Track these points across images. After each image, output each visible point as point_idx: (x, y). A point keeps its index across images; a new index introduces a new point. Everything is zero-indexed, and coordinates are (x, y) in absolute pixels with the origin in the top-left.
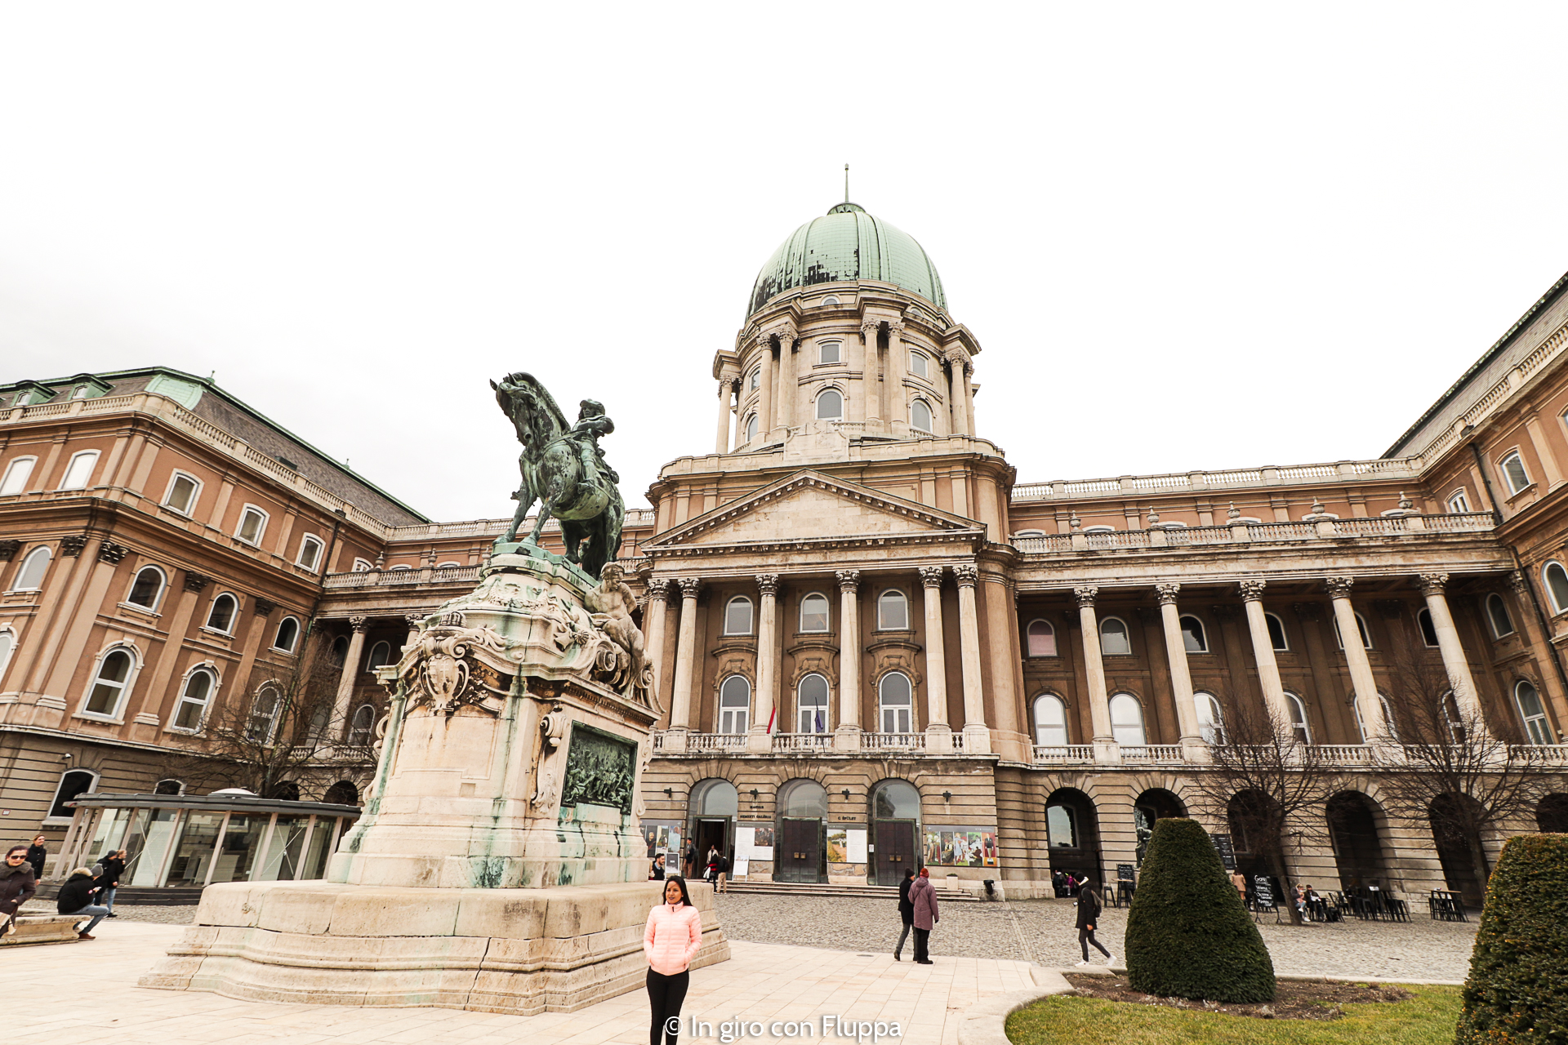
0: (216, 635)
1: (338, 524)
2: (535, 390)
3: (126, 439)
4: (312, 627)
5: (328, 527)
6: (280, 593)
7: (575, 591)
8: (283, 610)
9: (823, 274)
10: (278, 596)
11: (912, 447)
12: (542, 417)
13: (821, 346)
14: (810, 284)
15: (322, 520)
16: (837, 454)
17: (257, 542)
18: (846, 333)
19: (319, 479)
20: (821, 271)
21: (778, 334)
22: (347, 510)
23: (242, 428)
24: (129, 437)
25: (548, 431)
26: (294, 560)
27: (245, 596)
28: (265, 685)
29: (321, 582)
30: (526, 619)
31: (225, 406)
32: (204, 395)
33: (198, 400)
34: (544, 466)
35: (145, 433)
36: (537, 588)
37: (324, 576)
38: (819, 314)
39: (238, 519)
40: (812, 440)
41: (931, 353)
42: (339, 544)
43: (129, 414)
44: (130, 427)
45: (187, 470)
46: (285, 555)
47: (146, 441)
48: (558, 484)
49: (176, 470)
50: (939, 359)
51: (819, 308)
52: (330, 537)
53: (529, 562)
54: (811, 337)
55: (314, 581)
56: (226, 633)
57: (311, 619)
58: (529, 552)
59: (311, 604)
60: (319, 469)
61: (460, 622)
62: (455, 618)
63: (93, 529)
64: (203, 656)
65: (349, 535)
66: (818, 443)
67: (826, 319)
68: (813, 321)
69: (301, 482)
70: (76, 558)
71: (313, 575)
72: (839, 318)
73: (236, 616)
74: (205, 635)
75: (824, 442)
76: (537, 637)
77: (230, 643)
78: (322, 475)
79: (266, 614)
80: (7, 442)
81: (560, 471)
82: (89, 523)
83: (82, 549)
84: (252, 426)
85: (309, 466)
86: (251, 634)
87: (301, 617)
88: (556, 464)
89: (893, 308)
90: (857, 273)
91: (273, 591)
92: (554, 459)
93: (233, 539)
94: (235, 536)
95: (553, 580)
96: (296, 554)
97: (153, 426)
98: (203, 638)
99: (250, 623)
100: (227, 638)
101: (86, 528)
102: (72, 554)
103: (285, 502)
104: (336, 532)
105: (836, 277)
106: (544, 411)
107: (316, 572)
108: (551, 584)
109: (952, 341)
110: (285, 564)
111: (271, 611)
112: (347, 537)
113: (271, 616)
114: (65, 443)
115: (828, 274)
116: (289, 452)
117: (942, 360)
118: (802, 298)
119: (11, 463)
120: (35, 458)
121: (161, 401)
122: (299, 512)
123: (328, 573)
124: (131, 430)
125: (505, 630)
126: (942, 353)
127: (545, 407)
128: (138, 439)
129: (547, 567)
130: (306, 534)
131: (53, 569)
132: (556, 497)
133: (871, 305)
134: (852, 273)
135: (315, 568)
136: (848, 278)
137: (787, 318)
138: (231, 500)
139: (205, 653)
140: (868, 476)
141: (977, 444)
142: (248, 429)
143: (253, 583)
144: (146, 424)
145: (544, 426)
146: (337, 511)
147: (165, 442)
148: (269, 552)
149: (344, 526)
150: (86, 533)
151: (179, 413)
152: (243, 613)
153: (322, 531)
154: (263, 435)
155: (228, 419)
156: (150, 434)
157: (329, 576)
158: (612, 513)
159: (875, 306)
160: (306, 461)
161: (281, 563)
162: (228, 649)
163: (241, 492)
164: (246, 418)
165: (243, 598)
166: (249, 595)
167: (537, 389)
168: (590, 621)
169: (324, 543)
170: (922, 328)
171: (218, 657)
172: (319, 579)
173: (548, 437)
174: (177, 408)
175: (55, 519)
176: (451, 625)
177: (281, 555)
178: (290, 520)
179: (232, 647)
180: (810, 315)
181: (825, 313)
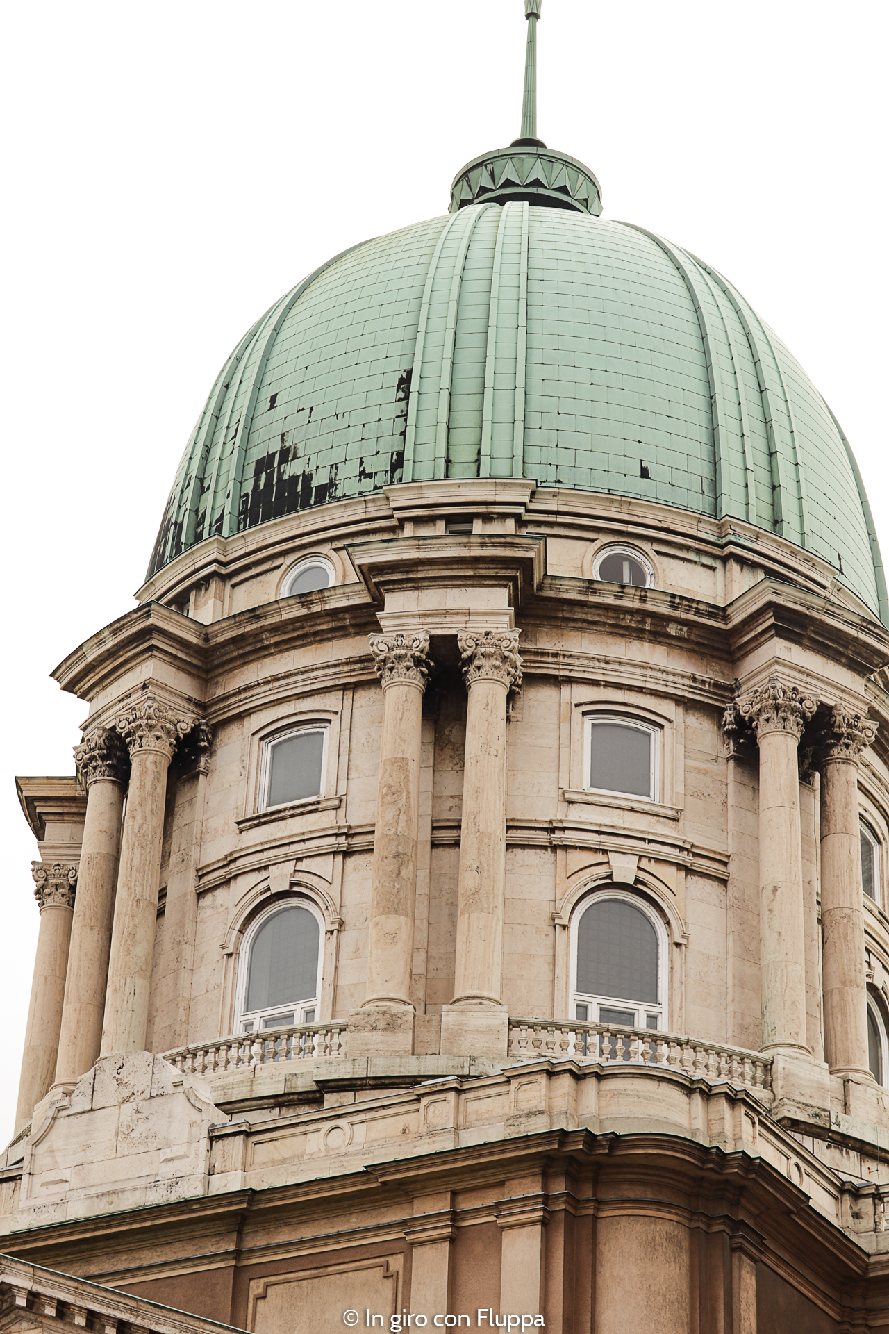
9: (294, 479)
11: (400, 1122)
13: (267, 747)
14: (254, 522)
16: (169, 1170)
18: (345, 687)
20: (293, 469)
21: (124, 727)
38: (257, 634)
40: (105, 1124)
41: (679, 701)
50: (715, 713)
51: (254, 614)
54: (240, 717)
66: (124, 1134)
67: (284, 646)
68: (245, 659)
72: (320, 638)
75: (141, 1128)
89: (477, 581)
90: (398, 462)
105: (332, 484)
109: (757, 642)
115: (308, 478)
117: (729, 716)
118: (224, 578)
126: (730, 691)
133: (399, 585)
134: (384, 463)
136: (367, 484)
137: (149, 669)
140: (261, 1241)
141: (609, 1085)
159: (415, 584)
170: (628, 621)
180: (233, 641)
181: (276, 629)
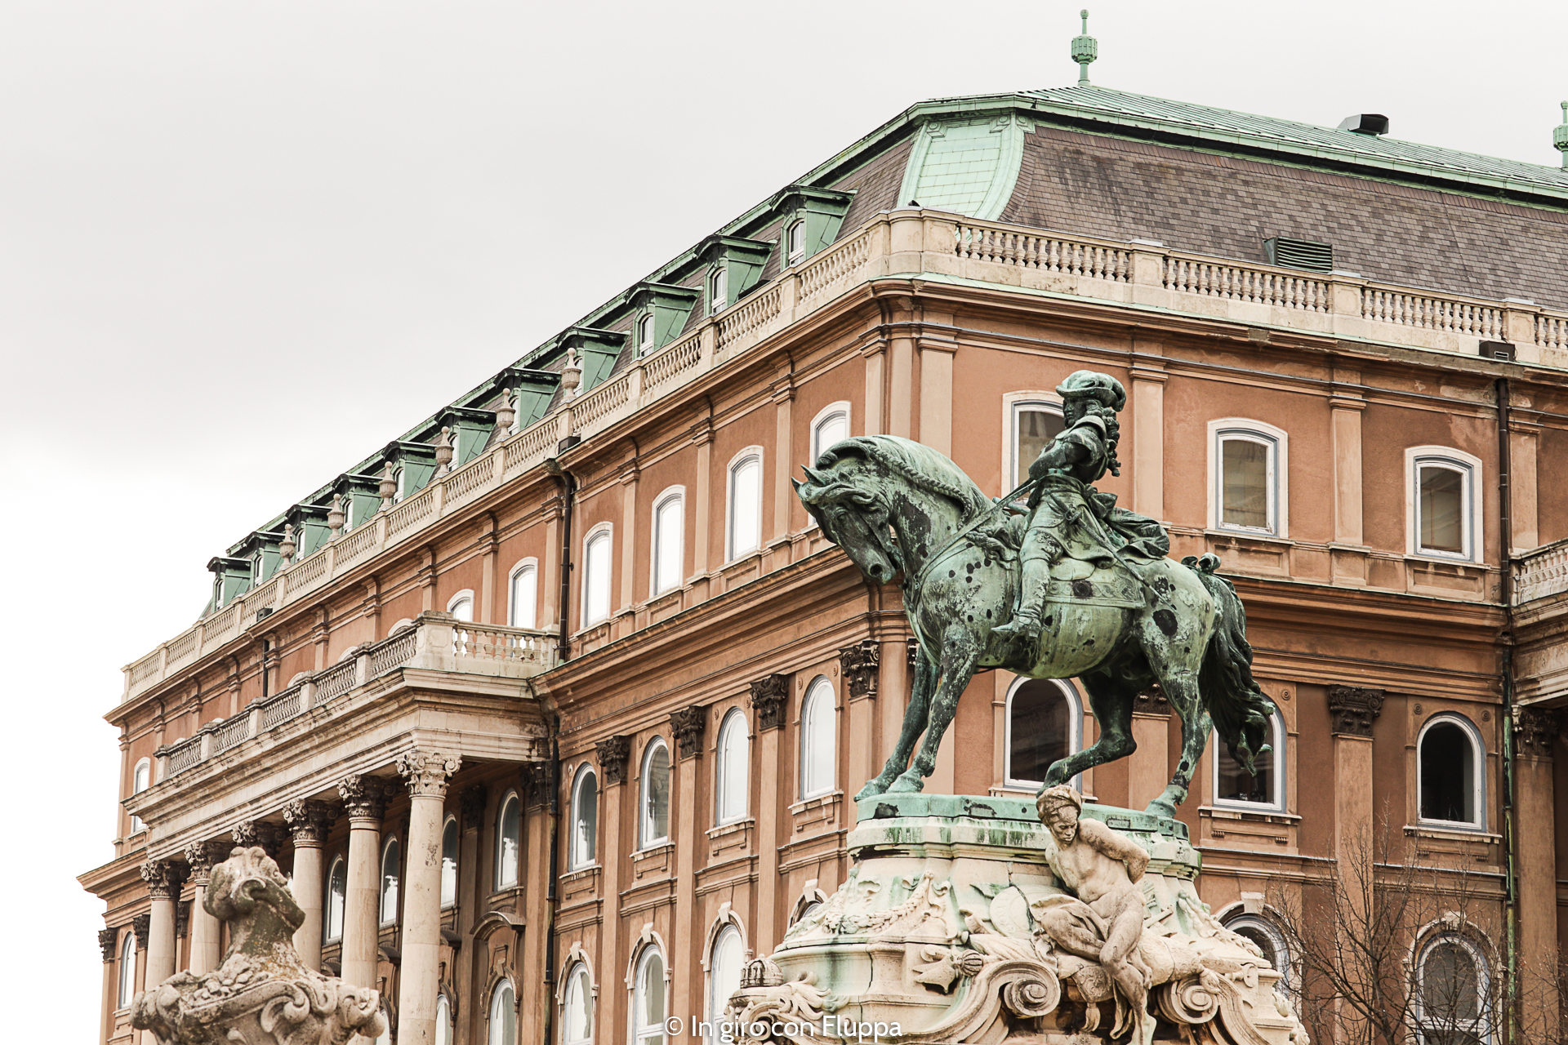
0: (1247, 818)
1: (1501, 387)
2: (871, 466)
3: (879, 358)
4: (1514, 736)
5: (1474, 408)
6: (1388, 654)
7: (1017, 856)
8: (1411, 706)
10: (1383, 666)
12: (904, 513)
15: (1447, 393)
17: (1278, 525)
19: (1418, 256)
22: (1519, 332)
23: (1150, 194)
24: (884, 351)
25: (921, 536)
26: (1400, 543)
27: (1292, 690)
28: (1430, 936)
29: (1505, 590)
30: (860, 953)
31: (1093, 145)
32: (1030, 145)
33: (1017, 166)
34: (925, 613)
35: (908, 328)
36: (910, 879)
37: (1508, 566)
39: (1204, 474)
42: (1524, 452)
43: (861, 294)
44: (877, 322)
45: (1033, 386)
46: (1366, 539)
47: (919, 349)
48: (953, 644)
49: (1009, 398)
52: (1487, 437)
53: (892, 831)
55: (1479, 594)
56: (1274, 807)
57: (1503, 710)
58: (895, 809)
59: (1489, 665)
60: (1410, 221)
61: (762, 979)
62: (753, 972)
63: (880, 618)
64: (1232, 885)
65: (1549, 408)
69: (1346, 299)
70: (873, 697)
71: (1473, 573)
73: (1285, 752)
74: (1219, 826)
76: (884, 981)
77: (1291, 835)
78: (1423, 238)
79: (1366, 730)
80: (710, 422)
81: (956, 614)
82: (871, 606)
83: (875, 671)
84: (1179, 171)
85: (1375, 225)
86: (1341, 796)
87: (1473, 712)
88: (942, 604)
91: (1365, 655)
92: (937, 595)
93: (1208, 537)
94: (1211, 528)
95: (950, 852)
96: (1401, 522)
97: (921, 304)
98: (1218, 836)
99: (1330, 765)
100: (1278, 821)
101: (869, 618)
102: (864, 691)
103: (1319, 376)
104: (1503, 415)
106: (905, 499)
107: (1479, 560)
108: (952, 859)
110: (1378, 567)
111: (1375, 718)
112: (1543, 418)
113: (1382, 729)
114: (792, 398)
116: (1305, 206)
119: (729, 474)
120: (759, 450)
121: (918, 224)
122: (1368, 393)
123: (1516, 552)
124: (882, 331)
125: (834, 976)
127: (904, 490)
128: (902, 348)
129: (931, 829)
130: (1411, 453)
131: (845, 732)
132: (956, 671)
135: (1475, 548)
138: (1167, 426)
139: (1234, 876)
142: (1172, 188)
143: (1302, 648)
144: (907, 306)
145: (911, 529)
146: (1485, 348)
147: (959, 334)
148: (1320, 542)
149: (1521, 387)
150: (871, 629)
151: (966, 239)
152: (1301, 738)
153: (1459, 426)
154: (1216, 187)
155: (1107, 184)
156: (920, 328)
157: (1520, 563)
158: (1151, 631)
160: (1364, 213)
161: (1362, 566)
162: (1292, 851)
163: (1188, 392)
164: (1154, 155)
165: (1287, 697)
166: (1299, 685)
167: (878, 463)
168: (1031, 916)
169: (1477, 463)
171: (1271, 879)
172: (1494, 579)
173: (922, 550)
174: (959, 225)
175: (818, 606)
176: (749, 986)
177: (1354, 541)
178: (1348, 425)
179: (1300, 845)
